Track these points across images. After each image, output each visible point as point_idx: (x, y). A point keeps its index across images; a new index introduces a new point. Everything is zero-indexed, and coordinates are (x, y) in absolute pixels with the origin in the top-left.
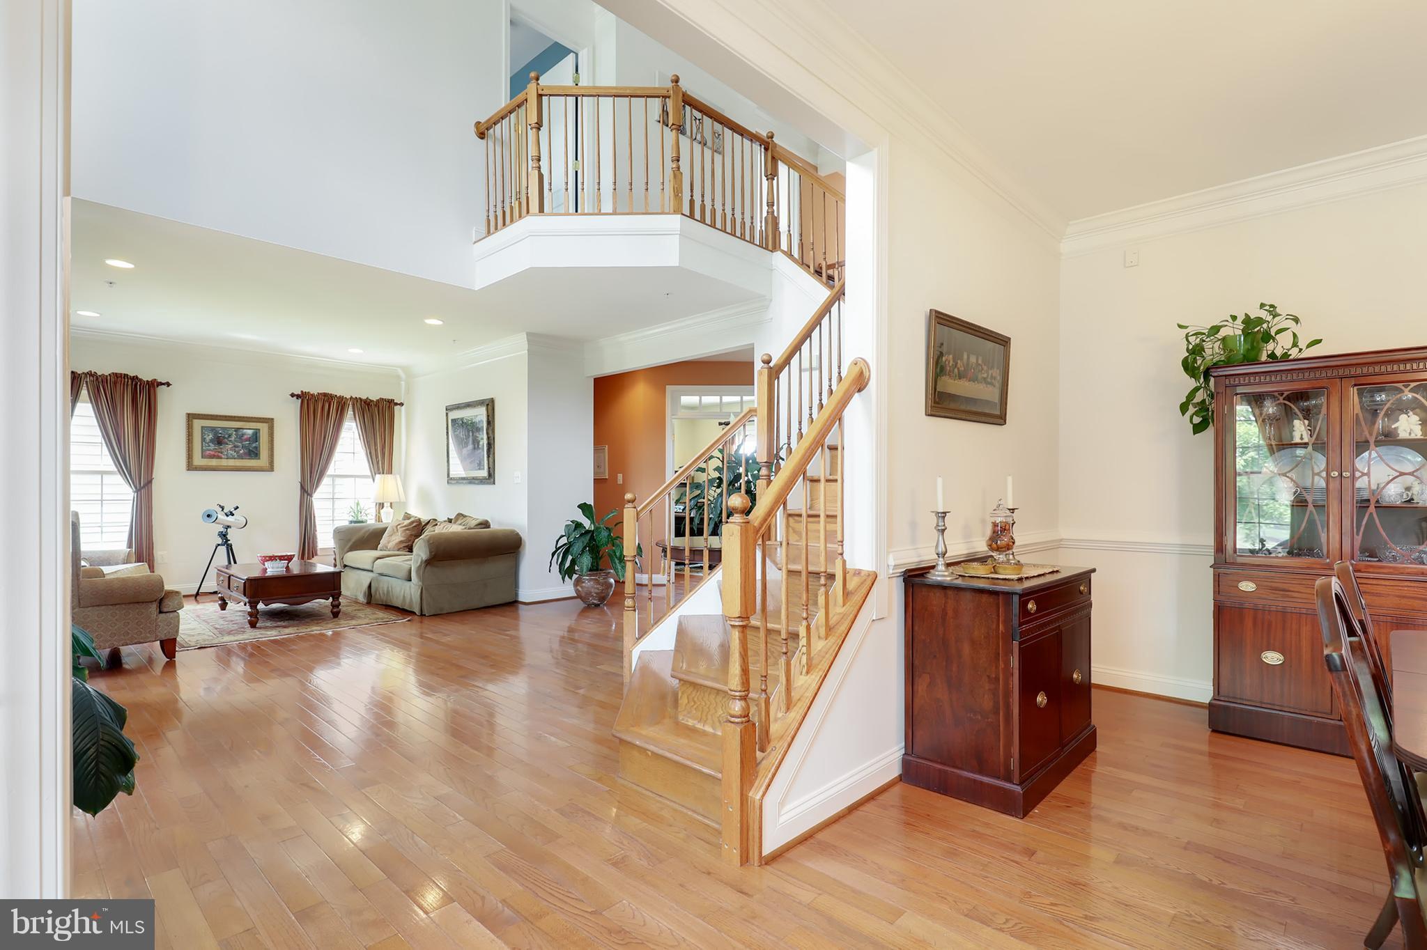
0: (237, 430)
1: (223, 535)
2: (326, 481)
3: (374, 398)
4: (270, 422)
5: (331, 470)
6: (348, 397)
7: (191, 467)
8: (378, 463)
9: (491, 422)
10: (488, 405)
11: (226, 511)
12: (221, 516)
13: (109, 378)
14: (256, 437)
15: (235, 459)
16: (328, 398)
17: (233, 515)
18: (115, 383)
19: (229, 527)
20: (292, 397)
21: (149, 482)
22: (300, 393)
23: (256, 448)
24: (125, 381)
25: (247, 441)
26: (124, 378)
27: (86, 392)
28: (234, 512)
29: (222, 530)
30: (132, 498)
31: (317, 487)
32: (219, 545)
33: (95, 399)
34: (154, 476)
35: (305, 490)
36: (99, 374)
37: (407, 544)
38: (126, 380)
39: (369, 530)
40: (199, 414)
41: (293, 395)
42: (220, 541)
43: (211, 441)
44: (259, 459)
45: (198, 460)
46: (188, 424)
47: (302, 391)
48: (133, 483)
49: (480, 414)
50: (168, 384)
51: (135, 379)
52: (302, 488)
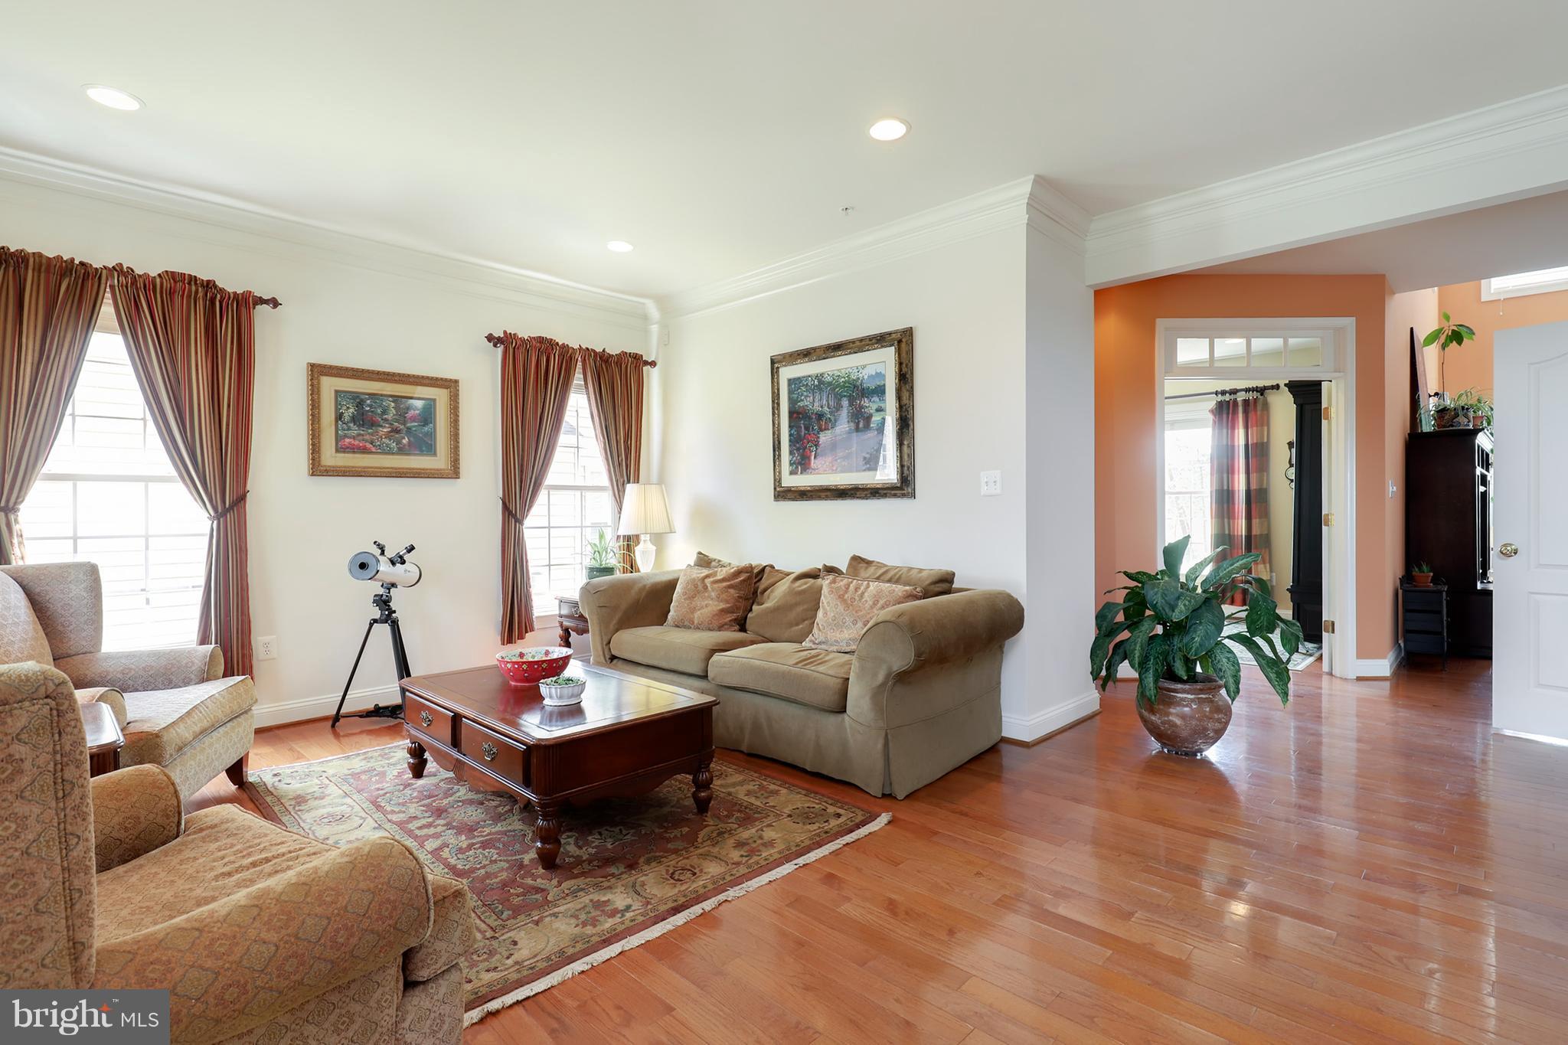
0: (396, 399)
1: (383, 602)
2: (542, 496)
3: (614, 350)
4: (451, 385)
5: (552, 477)
6: (576, 347)
7: (317, 468)
8: (620, 464)
9: (905, 377)
10: (900, 342)
11: (390, 553)
12: (384, 567)
13: (158, 280)
14: (427, 417)
15: (393, 454)
16: (545, 346)
17: (403, 562)
18: (172, 293)
19: (394, 585)
20: (489, 341)
21: (241, 499)
22: (502, 336)
23: (427, 434)
24: (190, 291)
25: (414, 421)
26: (189, 284)
27: (112, 310)
28: (405, 558)
29: (381, 591)
30: (208, 531)
31: (530, 507)
32: (375, 621)
33: (130, 323)
34: (248, 487)
35: (510, 513)
36: (138, 271)
37: (734, 616)
38: (194, 288)
39: (645, 586)
40: (331, 367)
41: (490, 338)
42: (377, 613)
43: (353, 419)
44: (435, 454)
45: (330, 456)
46: (312, 385)
47: (505, 332)
48: (211, 501)
49: (882, 363)
50: (275, 303)
51: (209, 285)
52: (506, 508)
